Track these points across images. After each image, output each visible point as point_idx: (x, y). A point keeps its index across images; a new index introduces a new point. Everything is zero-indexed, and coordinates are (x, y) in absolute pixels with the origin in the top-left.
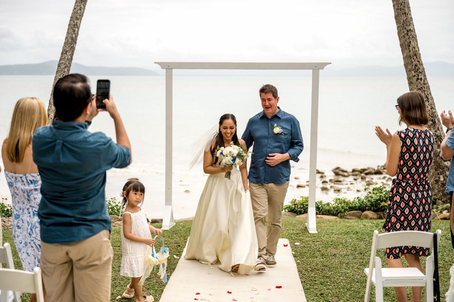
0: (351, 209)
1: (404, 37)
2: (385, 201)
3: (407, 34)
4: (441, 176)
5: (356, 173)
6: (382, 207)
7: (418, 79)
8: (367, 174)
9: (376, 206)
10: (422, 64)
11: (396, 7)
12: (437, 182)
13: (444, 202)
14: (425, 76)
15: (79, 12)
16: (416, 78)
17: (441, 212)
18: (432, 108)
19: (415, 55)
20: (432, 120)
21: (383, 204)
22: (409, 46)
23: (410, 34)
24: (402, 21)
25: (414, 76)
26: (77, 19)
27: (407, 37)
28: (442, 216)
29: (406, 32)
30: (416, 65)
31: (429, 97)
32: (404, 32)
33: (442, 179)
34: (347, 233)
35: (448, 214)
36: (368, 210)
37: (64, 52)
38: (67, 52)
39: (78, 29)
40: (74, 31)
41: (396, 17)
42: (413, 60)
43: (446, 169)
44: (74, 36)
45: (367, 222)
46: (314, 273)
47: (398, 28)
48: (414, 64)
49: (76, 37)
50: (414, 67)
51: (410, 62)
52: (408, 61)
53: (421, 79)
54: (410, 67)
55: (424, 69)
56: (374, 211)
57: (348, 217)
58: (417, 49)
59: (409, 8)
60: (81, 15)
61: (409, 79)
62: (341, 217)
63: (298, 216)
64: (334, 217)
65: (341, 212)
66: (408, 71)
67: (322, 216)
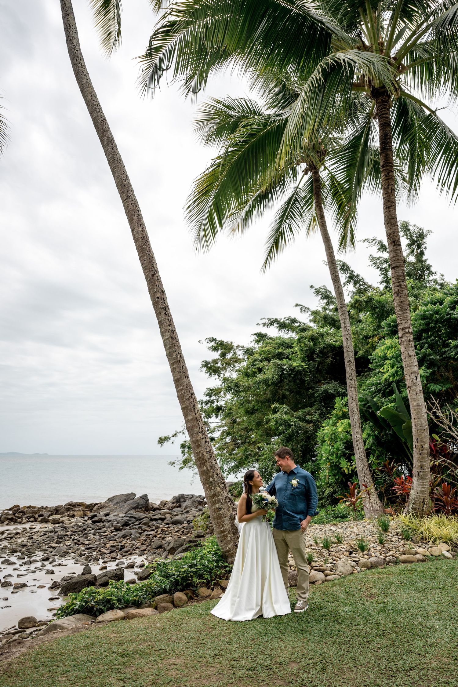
1: (189, 399)
3: (192, 397)
7: (206, 441)
11: (178, 370)
16: (204, 441)
18: (220, 471)
19: (201, 418)
20: (223, 483)
22: (195, 409)
24: (185, 384)
25: (203, 438)
27: (192, 400)
29: (190, 395)
30: (202, 428)
32: (188, 395)
36: (176, 591)
42: (200, 423)
48: (200, 426)
50: (201, 430)
51: (197, 425)
52: (195, 423)
54: (196, 430)
64: (150, 609)
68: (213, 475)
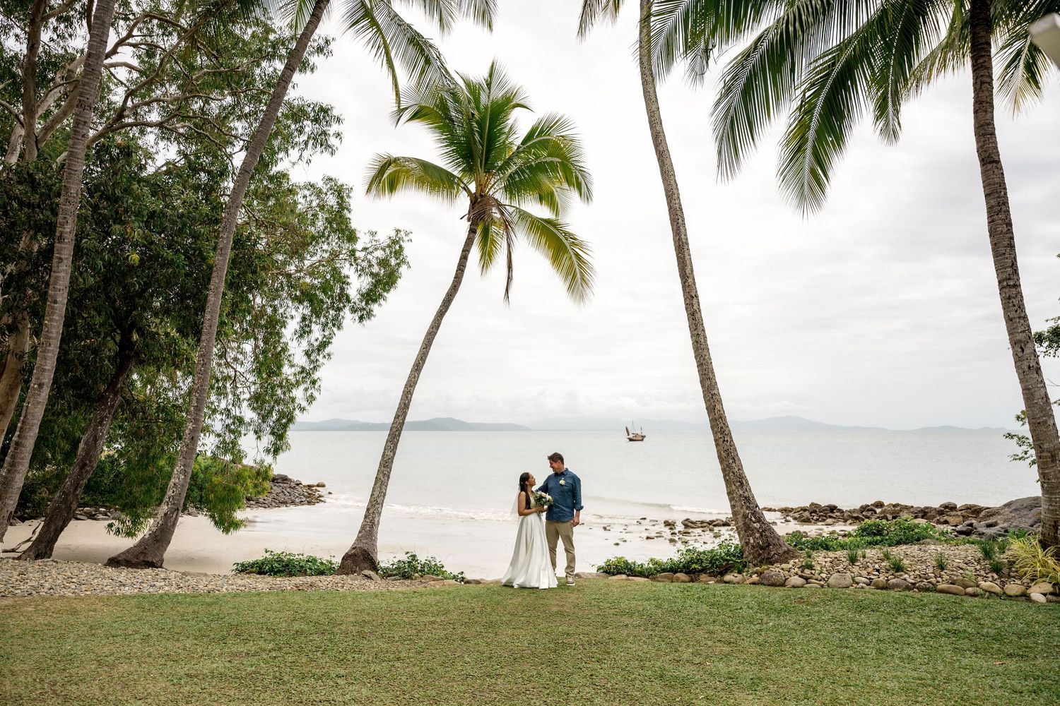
0: (664, 570)
1: (709, 400)
2: (696, 563)
4: (751, 538)
5: (705, 524)
6: (693, 569)
7: (724, 441)
8: (715, 526)
9: (688, 569)
10: (728, 427)
11: (701, 373)
12: (747, 543)
13: (755, 566)
14: (731, 437)
15: (413, 380)
16: (722, 440)
17: (751, 576)
18: (739, 469)
19: (721, 417)
20: (740, 482)
21: (694, 566)
22: (715, 409)
23: (714, 398)
24: (707, 385)
25: (721, 438)
26: (411, 386)
27: (712, 401)
28: (751, 580)
29: (711, 396)
30: (722, 428)
31: (736, 458)
32: (709, 396)
33: (752, 541)
34: (648, 600)
35: (758, 578)
36: (680, 572)
37: (397, 417)
38: (399, 416)
39: (412, 395)
40: (407, 397)
41: (701, 382)
42: (719, 423)
43: (755, 531)
44: (407, 402)
45: (674, 586)
46: (596, 647)
47: (703, 391)
48: (720, 426)
49: (409, 403)
50: (720, 430)
51: (716, 425)
52: (715, 423)
53: (727, 441)
54: (715, 429)
55: (730, 431)
56: (686, 573)
57: (660, 579)
58: (722, 412)
59: (713, 373)
60: (415, 383)
61: (716, 440)
62: (654, 579)
63: (610, 578)
64: (646, 579)
65: (652, 574)
66: (715, 433)
67: (633, 578)
68: (729, 473)
